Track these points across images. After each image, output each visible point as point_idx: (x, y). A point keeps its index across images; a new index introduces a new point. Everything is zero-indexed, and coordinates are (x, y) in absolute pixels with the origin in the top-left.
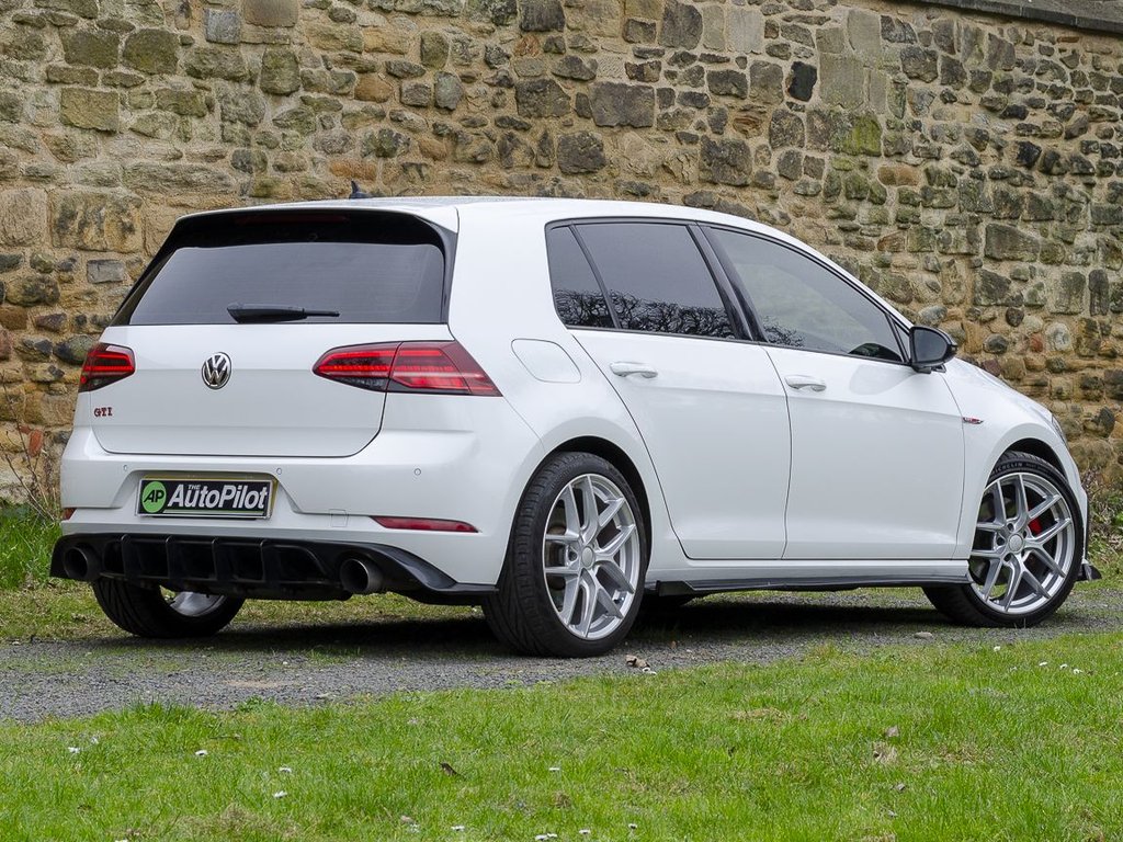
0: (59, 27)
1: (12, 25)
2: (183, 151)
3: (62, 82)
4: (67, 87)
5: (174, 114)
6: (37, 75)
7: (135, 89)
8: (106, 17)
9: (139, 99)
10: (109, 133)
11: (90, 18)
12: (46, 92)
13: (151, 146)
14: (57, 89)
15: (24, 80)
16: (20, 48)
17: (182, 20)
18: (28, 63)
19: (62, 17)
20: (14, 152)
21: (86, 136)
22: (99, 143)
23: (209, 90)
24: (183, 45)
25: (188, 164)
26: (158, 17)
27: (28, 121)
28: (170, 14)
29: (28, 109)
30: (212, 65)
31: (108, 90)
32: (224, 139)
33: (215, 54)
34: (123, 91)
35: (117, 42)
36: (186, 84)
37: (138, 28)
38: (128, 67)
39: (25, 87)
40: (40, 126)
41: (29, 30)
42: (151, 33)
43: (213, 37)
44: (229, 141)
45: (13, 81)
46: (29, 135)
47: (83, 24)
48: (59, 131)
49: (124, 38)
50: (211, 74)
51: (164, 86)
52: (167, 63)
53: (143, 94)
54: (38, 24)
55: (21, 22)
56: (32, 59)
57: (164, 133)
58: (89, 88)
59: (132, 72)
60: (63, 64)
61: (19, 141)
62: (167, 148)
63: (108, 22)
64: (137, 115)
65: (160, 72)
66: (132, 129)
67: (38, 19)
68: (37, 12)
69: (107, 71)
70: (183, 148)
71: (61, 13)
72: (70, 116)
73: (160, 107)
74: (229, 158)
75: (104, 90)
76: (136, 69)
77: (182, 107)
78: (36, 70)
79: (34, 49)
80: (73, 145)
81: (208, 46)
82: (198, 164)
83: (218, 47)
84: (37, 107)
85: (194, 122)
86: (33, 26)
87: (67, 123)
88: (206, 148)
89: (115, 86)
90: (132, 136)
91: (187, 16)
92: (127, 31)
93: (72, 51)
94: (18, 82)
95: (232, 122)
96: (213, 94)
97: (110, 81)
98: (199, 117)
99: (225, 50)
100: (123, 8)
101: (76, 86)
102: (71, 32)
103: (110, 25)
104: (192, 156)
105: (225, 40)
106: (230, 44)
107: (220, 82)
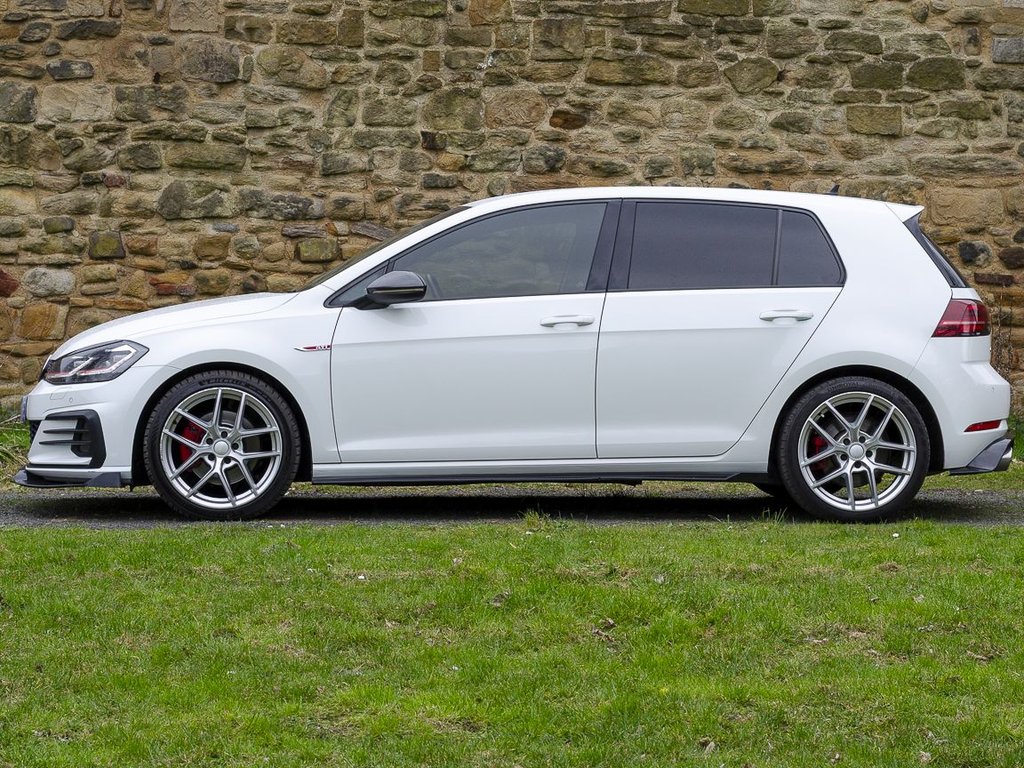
0: (847, 62)
1: (805, 64)
2: (970, 146)
3: (846, 102)
4: (852, 105)
5: (957, 119)
6: (827, 98)
7: (918, 103)
8: (892, 51)
9: (922, 110)
10: (893, 137)
11: (877, 54)
12: (834, 110)
13: (936, 143)
14: (844, 107)
15: (814, 103)
16: (809, 80)
17: (971, 48)
18: (817, 90)
19: (847, 55)
20: (802, 155)
21: (872, 140)
22: (886, 144)
23: (996, 99)
24: (970, 67)
25: (974, 155)
26: (943, 48)
27: (818, 131)
28: (956, 45)
29: (817, 123)
30: (997, 80)
31: (893, 105)
32: (1010, 135)
33: (999, 73)
34: (907, 105)
35: (901, 69)
36: (976, 96)
37: (923, 57)
38: (913, 87)
39: (814, 107)
40: (830, 134)
41: (819, 67)
42: (934, 60)
43: (998, 59)
44: (1014, 136)
45: (802, 104)
46: (817, 142)
47: (869, 59)
48: (847, 138)
49: (908, 68)
50: (996, 87)
51: (950, 98)
52: (952, 82)
53: (926, 106)
54: (826, 62)
55: (812, 62)
56: (820, 87)
57: (948, 134)
58: (873, 105)
59: (917, 90)
60: (851, 89)
61: (806, 146)
62: (953, 144)
63: (893, 55)
64: (922, 122)
65: (946, 88)
66: (917, 132)
67: (825, 58)
68: (827, 53)
69: (891, 92)
70: (970, 144)
71: (849, 52)
72: (854, 126)
73: (942, 115)
74: (1016, 149)
75: (888, 105)
76: (920, 88)
77: (966, 113)
78: (825, 95)
79: (823, 80)
80: (856, 147)
81: (995, 66)
82: (983, 155)
83: (1005, 67)
84: (826, 121)
85: (980, 124)
86: (821, 63)
87: (853, 131)
88: (993, 142)
89: (899, 102)
90: (919, 137)
91: (975, 46)
92: (911, 60)
93: (858, 80)
94: (808, 105)
95: (1017, 122)
96: (1001, 102)
97: (891, 98)
98: (983, 120)
99: (1010, 69)
100: (908, 44)
101: (861, 104)
102: (858, 65)
103: (895, 57)
104: (977, 149)
105: (1010, 60)
106: (1017, 63)
107: (1008, 92)
